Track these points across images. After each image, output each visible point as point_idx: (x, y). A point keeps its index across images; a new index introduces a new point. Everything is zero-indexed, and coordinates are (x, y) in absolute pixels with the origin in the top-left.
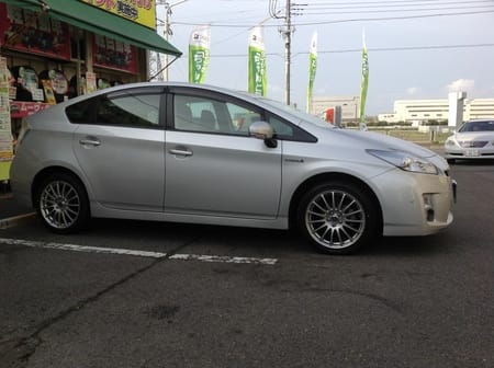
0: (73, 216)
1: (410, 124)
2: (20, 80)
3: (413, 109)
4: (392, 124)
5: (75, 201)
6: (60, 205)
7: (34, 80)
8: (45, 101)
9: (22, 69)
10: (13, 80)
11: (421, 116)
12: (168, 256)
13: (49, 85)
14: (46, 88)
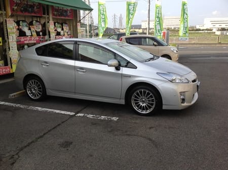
0: (40, 94)
1: (212, 30)
2: (20, 27)
3: (214, 23)
4: (203, 30)
5: (40, 88)
6: (35, 90)
7: (26, 26)
8: (32, 36)
9: (21, 22)
10: (18, 27)
11: (217, 26)
12: (76, 114)
13: (34, 28)
14: (32, 29)
